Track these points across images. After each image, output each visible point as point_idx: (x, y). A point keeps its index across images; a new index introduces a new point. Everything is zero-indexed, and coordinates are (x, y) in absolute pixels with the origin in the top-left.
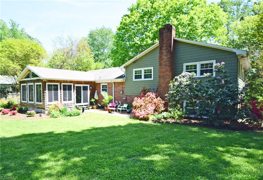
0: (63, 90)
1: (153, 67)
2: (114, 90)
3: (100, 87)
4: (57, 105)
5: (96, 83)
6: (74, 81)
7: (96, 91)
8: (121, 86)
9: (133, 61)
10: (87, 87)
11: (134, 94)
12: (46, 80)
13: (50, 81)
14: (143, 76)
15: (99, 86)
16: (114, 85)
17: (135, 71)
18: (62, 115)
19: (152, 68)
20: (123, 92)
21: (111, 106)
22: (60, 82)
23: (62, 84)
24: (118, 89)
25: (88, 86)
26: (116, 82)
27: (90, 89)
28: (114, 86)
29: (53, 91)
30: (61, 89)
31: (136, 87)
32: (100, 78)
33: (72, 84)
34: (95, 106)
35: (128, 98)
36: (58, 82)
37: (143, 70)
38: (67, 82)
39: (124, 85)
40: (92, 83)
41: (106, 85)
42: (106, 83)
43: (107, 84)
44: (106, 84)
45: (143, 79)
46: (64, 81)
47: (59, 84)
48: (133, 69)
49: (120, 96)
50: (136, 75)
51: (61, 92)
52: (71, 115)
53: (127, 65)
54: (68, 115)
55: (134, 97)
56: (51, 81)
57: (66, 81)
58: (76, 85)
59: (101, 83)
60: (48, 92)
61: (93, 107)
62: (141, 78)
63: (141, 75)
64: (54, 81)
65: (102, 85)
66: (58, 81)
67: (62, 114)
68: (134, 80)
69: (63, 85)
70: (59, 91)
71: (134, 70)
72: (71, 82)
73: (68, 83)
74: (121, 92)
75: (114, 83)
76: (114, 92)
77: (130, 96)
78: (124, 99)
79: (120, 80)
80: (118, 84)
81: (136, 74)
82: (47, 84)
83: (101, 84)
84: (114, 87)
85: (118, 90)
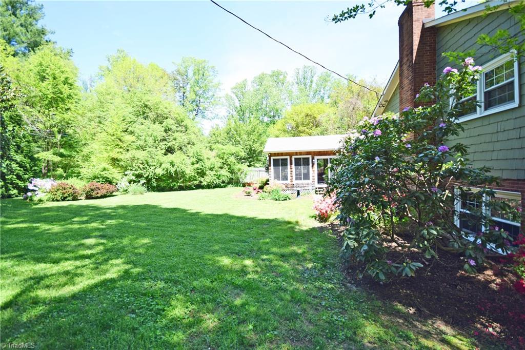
0: (295, 165)
22: (290, 154)
23: (293, 157)
29: (280, 167)
36: (287, 155)
38: (301, 154)
46: (296, 153)
51: (291, 169)
56: (278, 154)
57: (299, 152)
58: (317, 157)
60: (274, 169)
64: (282, 154)
69: (295, 159)
70: (289, 166)
72: (308, 153)
73: (304, 155)
82: (272, 158)
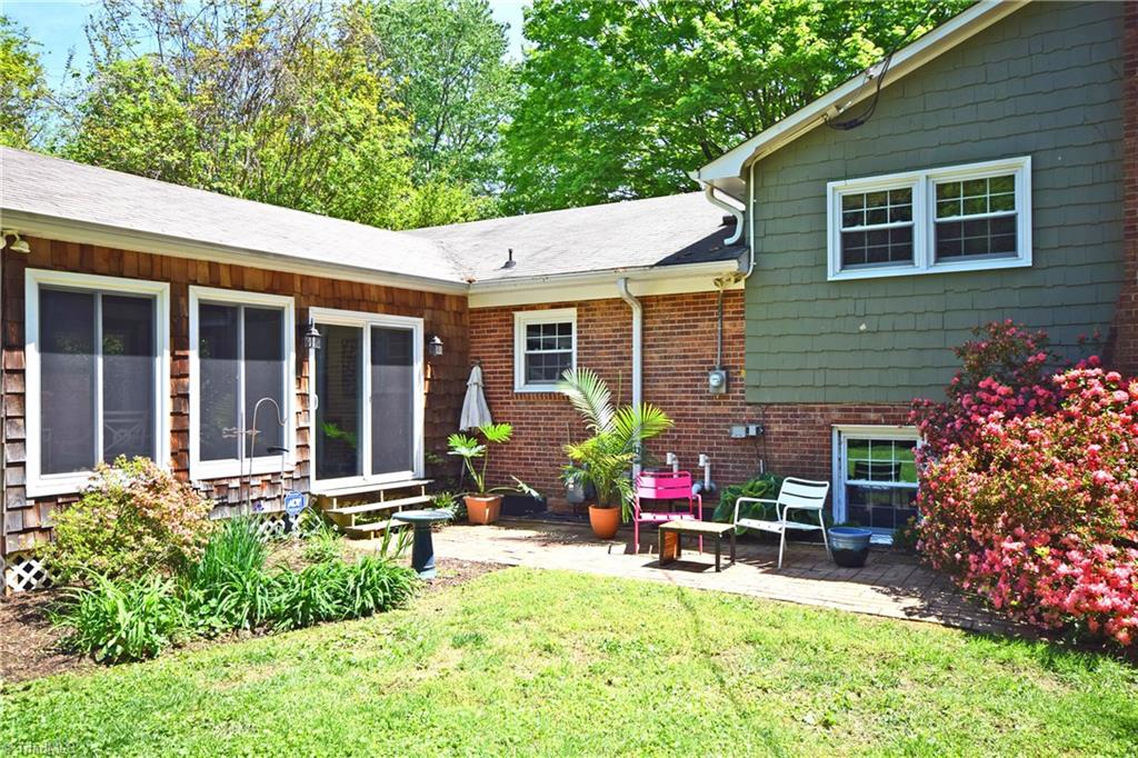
0: (205, 354)
1: (1028, 159)
2: (644, 364)
3: (510, 341)
4: (149, 498)
5: (472, 311)
6: (305, 279)
7: (476, 374)
8: (704, 326)
9: (832, 112)
10: (407, 335)
11: (831, 395)
12: (23, 237)
13: (75, 256)
14: (923, 242)
15: (500, 333)
16: (644, 317)
17: (845, 199)
18: (204, 610)
19: (1022, 168)
20: (728, 381)
21: (650, 494)
22: (176, 273)
23: (194, 298)
24: (675, 351)
25: (417, 325)
26: (658, 299)
27: (428, 357)
28: (644, 329)
29: (100, 361)
30: (179, 340)
31: (861, 332)
32: (508, 265)
33: (287, 303)
34: (480, 503)
35: (776, 429)
36: (149, 276)
37: (921, 185)
38: (238, 278)
39: (739, 316)
40: (441, 308)
41: (566, 328)
42: (568, 305)
43: (574, 311)
44: (569, 316)
45: (923, 260)
46: (213, 268)
47: (161, 291)
48: (830, 185)
49: (702, 409)
50: (858, 228)
51: (179, 375)
52: (303, 615)
53: (769, 152)
54: (275, 617)
55: (836, 415)
56: (85, 257)
58: (319, 315)
59: (520, 308)
61: (463, 505)
62: (906, 255)
63: (909, 230)
64: (116, 262)
65: (522, 320)
66: (150, 267)
67: (208, 597)
68: (835, 272)
69: (206, 308)
71: (837, 190)
72: (278, 282)
73: (255, 290)
74: (714, 379)
75: (644, 301)
76: (644, 376)
77: (790, 411)
78: (738, 432)
79: (701, 279)
80: (677, 315)
81: (849, 220)
82: (34, 278)
83: (517, 314)
84: (643, 341)
85: (675, 365)
